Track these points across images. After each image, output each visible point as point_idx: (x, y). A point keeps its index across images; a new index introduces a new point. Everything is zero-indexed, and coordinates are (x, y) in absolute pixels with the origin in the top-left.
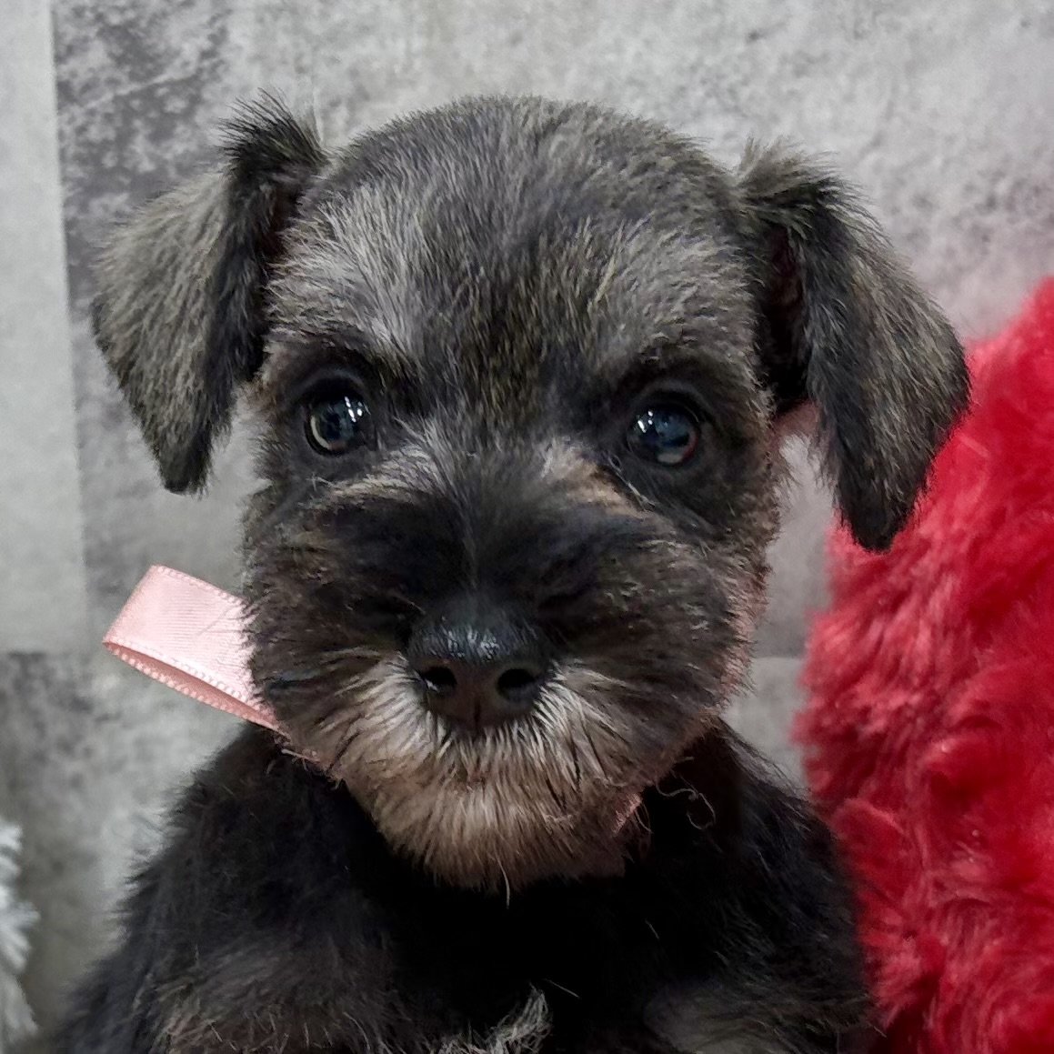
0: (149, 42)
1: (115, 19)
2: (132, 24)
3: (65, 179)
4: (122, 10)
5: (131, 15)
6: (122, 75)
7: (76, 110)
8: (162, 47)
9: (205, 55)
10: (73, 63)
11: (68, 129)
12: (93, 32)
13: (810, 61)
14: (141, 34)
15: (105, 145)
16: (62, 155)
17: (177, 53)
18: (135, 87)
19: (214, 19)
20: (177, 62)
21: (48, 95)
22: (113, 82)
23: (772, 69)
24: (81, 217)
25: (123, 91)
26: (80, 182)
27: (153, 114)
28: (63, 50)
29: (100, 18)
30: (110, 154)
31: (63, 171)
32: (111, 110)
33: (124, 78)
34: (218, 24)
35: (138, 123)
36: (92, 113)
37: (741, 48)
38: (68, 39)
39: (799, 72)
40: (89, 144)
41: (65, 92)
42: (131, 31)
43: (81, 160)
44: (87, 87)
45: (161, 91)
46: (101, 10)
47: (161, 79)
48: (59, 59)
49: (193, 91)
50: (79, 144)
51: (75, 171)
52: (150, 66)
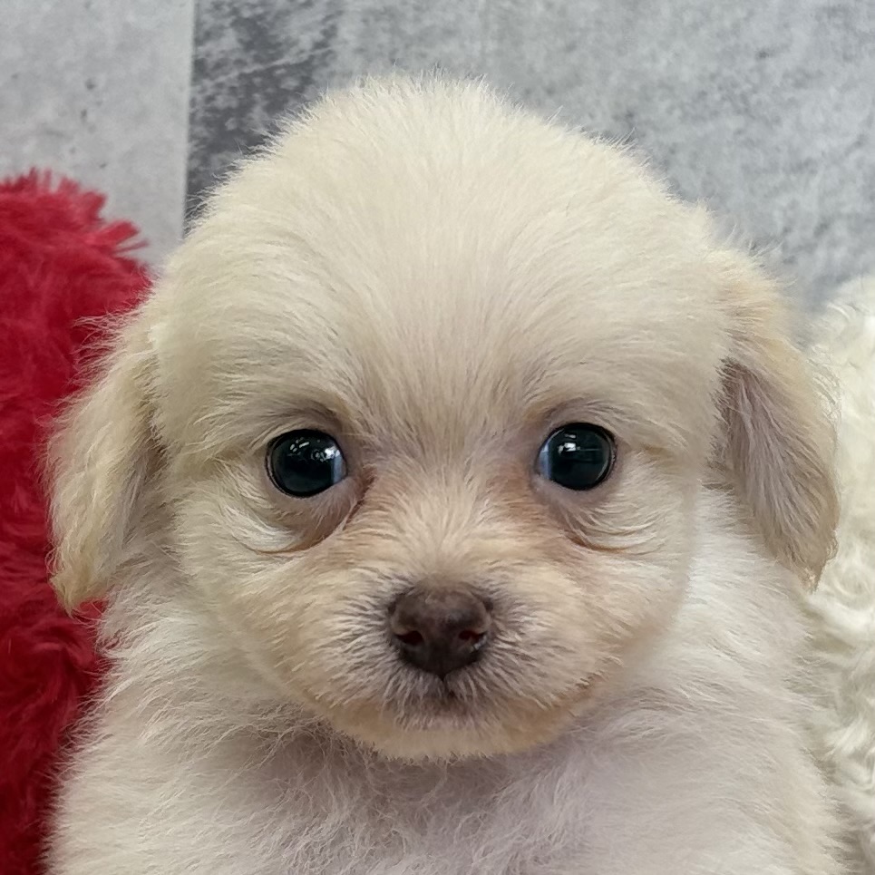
0: (272, 33)
1: (246, 14)
2: (260, 17)
3: (192, 137)
4: (253, 6)
5: (260, 11)
6: (248, 58)
7: (207, 83)
8: (282, 37)
9: (318, 45)
10: (209, 46)
11: (200, 98)
12: (228, 22)
13: (808, 76)
14: (267, 27)
15: (228, 112)
16: (192, 118)
17: (295, 43)
18: (258, 67)
19: (328, 18)
20: (294, 50)
21: (185, 69)
22: (240, 63)
23: (777, 82)
24: (202, 169)
25: (247, 70)
26: (203, 141)
27: (270, 90)
28: (201, 34)
29: (235, 11)
30: (231, 119)
31: (191, 130)
32: (236, 85)
33: (249, 60)
34: (330, 22)
35: (257, 96)
36: (220, 86)
37: (752, 63)
38: (206, 27)
39: (799, 85)
40: (214, 110)
41: (200, 68)
42: (259, 23)
43: (207, 123)
44: (218, 66)
45: (279, 72)
46: (236, 5)
47: (279, 62)
48: (198, 42)
49: (304, 74)
50: (207, 110)
51: (201, 130)
52: (271, 52)
